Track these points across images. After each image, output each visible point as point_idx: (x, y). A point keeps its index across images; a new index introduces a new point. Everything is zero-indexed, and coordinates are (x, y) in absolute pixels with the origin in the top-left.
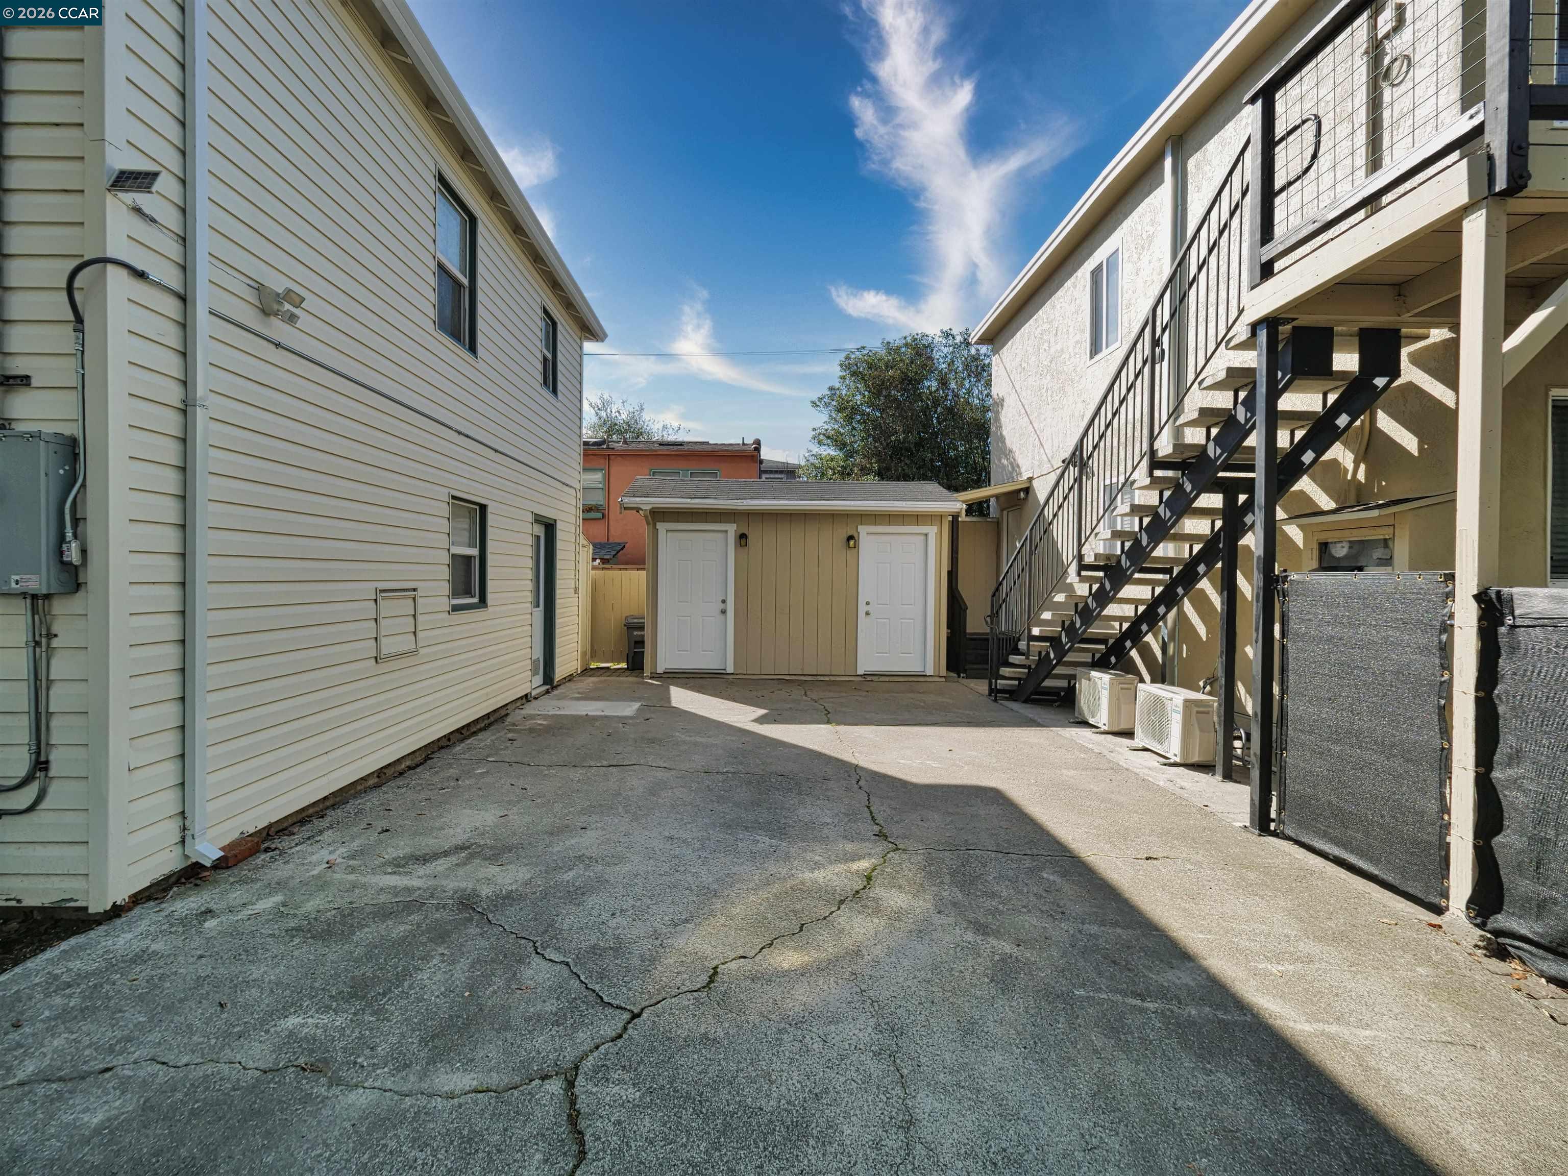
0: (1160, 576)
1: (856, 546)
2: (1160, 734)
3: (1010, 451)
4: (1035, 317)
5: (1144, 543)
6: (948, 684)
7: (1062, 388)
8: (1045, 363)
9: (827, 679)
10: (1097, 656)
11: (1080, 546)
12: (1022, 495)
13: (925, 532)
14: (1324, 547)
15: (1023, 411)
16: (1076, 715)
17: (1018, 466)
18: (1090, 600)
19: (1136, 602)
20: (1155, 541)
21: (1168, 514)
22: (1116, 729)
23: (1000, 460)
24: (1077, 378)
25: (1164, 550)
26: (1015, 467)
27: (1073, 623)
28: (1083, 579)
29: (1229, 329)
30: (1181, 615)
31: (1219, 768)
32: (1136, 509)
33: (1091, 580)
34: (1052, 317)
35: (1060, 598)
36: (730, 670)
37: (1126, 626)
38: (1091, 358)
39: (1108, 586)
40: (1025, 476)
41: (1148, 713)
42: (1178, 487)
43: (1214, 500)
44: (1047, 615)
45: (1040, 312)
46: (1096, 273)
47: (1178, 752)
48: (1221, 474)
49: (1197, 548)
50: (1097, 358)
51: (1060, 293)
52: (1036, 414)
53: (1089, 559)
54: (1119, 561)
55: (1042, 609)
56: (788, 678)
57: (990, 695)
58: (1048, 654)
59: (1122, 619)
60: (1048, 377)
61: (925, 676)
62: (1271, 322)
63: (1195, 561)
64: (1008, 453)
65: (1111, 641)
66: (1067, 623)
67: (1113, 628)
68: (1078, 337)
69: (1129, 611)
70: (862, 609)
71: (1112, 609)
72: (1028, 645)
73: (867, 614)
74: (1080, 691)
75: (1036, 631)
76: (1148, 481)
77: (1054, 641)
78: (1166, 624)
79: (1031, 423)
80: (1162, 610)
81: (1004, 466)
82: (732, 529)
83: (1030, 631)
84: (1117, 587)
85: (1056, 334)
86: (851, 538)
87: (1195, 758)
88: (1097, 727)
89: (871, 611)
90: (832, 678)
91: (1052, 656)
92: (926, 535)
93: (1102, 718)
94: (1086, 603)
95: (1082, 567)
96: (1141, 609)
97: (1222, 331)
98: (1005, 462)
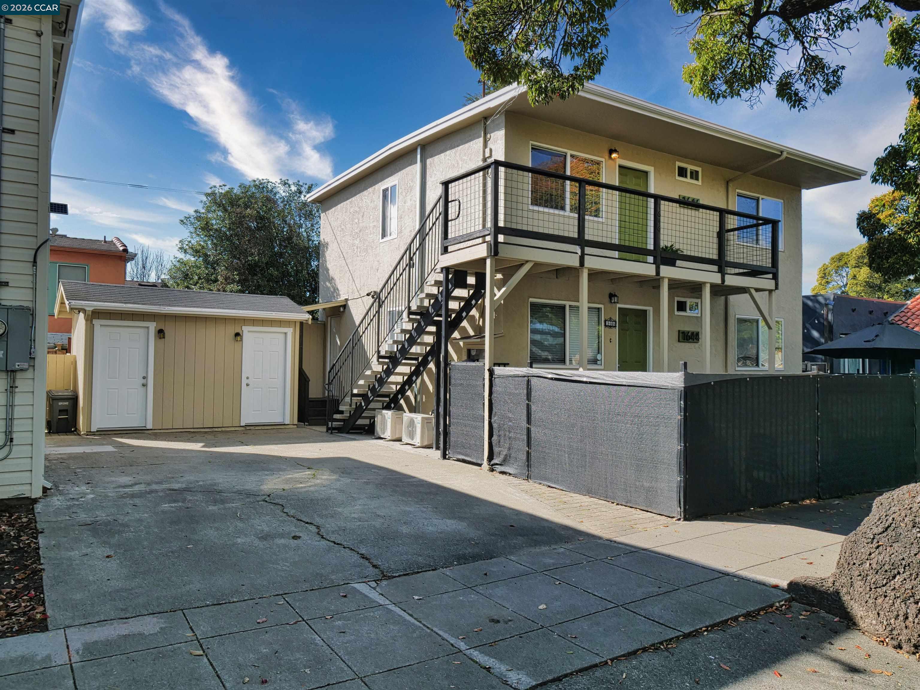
0: (414, 362)
1: (241, 340)
2: (412, 435)
3: (333, 279)
4: (350, 200)
5: (406, 347)
6: (299, 429)
7: (366, 250)
8: (356, 231)
9: (220, 430)
10: (385, 404)
11: (379, 346)
12: (342, 309)
13: (285, 331)
14: (469, 351)
15: (342, 256)
16: (375, 434)
17: (338, 289)
18: (382, 374)
19: (403, 374)
20: (411, 346)
21: (415, 334)
22: (394, 438)
23: (325, 283)
24: (375, 247)
25: (415, 349)
26: (336, 290)
27: (374, 386)
28: (380, 363)
29: (435, 266)
30: (423, 381)
31: (434, 446)
32: (403, 331)
33: (383, 364)
34: (361, 204)
35: (368, 373)
36: (150, 426)
37: (399, 387)
38: (382, 238)
39: (391, 367)
40: (343, 297)
41: (408, 427)
42: (419, 323)
43: (433, 329)
44: (361, 382)
45: (353, 199)
46: (385, 191)
47: (419, 442)
48: (435, 318)
49: (428, 348)
50: (385, 239)
51: (365, 193)
52: (350, 260)
53: (383, 353)
54: (396, 354)
55: (358, 379)
56: (192, 430)
57: (327, 431)
58: (361, 403)
59: (397, 384)
60: (358, 239)
61: (285, 425)
62: (446, 270)
63: (428, 354)
64: (331, 280)
65: (392, 396)
66: (371, 386)
67: (392, 389)
68: (375, 224)
69: (399, 379)
70: (244, 381)
71: (392, 379)
72: (351, 399)
73: (248, 385)
74: (377, 422)
75: (355, 391)
76: (407, 320)
77: (364, 396)
78: (416, 385)
79: (347, 265)
80: (414, 378)
81: (328, 288)
82: (153, 326)
83: (352, 391)
84: (395, 367)
85: (363, 216)
86: (237, 335)
87: (426, 443)
88: (385, 439)
89: (249, 383)
90: (223, 429)
91: (363, 404)
92: (286, 333)
93: (388, 434)
94: (381, 375)
95: (380, 357)
96: (406, 378)
97: (433, 266)
98: (328, 284)
